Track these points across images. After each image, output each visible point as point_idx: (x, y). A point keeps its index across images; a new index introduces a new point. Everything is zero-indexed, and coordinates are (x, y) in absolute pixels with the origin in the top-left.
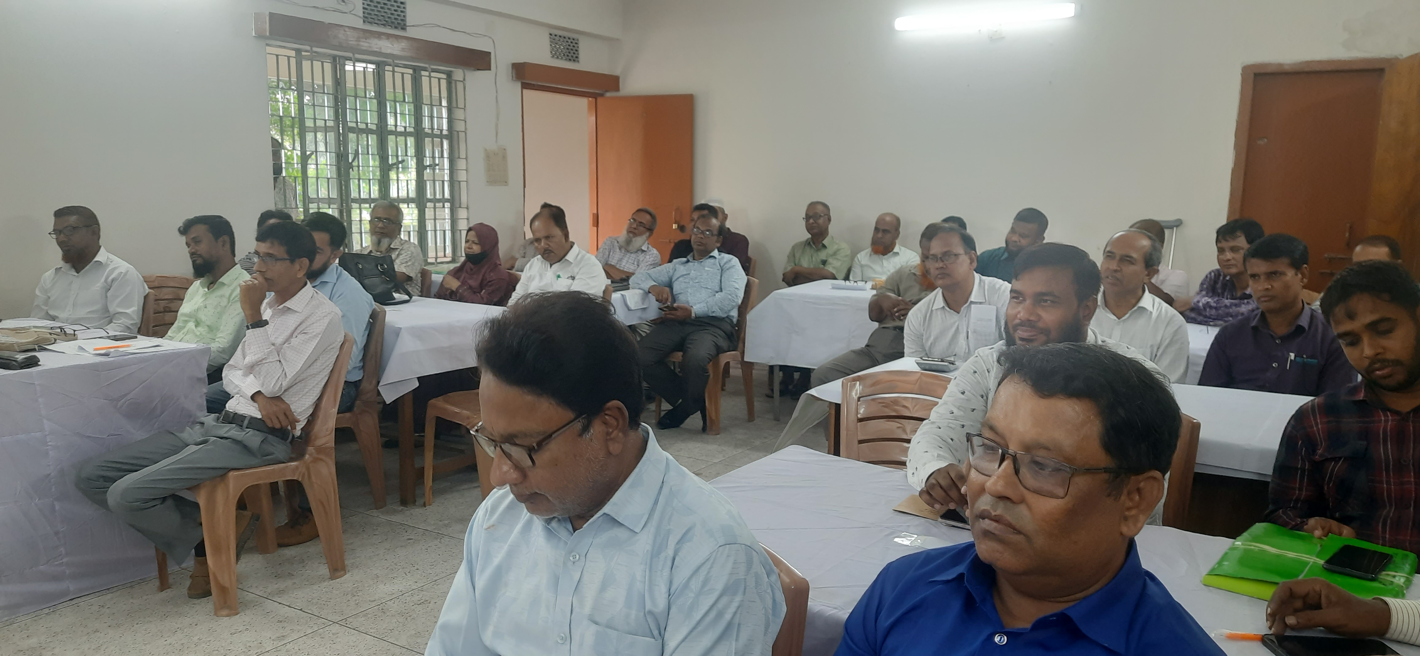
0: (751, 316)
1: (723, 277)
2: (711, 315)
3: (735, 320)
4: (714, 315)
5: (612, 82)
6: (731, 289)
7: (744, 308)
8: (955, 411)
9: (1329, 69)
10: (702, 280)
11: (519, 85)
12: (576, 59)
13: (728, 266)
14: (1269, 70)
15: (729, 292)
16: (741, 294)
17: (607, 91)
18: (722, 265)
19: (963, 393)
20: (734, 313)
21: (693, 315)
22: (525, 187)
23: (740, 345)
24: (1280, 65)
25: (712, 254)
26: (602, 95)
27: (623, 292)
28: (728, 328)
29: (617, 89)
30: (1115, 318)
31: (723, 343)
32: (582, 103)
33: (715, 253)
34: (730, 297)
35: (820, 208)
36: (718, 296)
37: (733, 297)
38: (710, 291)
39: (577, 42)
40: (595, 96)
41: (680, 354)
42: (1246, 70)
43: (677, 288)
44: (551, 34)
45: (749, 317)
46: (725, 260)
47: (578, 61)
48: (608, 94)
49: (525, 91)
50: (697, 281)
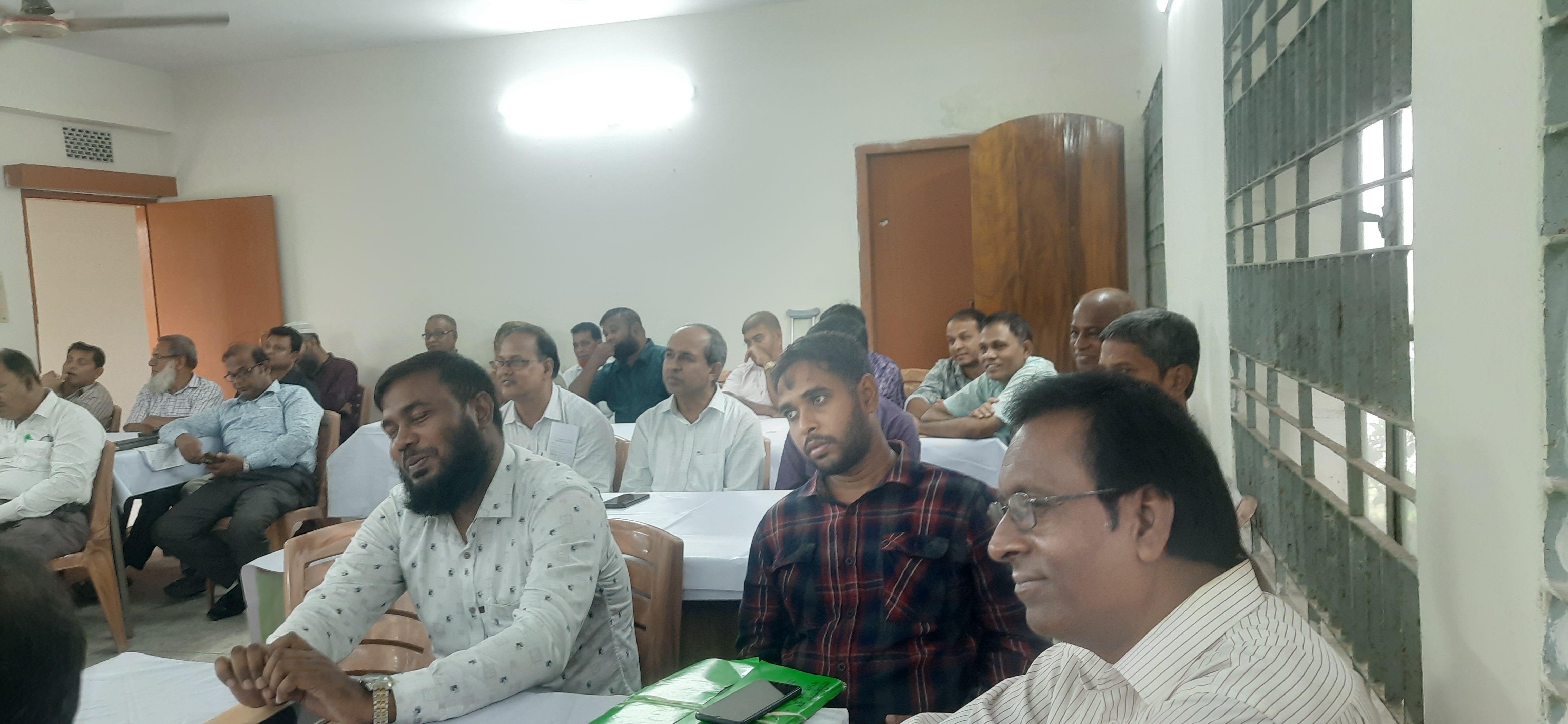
0: (332, 461)
1: (286, 416)
2: (272, 465)
3: (311, 468)
4: (276, 464)
5: (168, 185)
6: (298, 429)
7: (322, 450)
8: (350, 571)
9: (933, 147)
10: (258, 423)
11: (17, 194)
12: (109, 159)
13: (291, 400)
14: (880, 151)
15: (294, 433)
16: (314, 432)
17: (161, 196)
18: (283, 400)
19: (364, 546)
20: (309, 459)
21: (246, 467)
22: (36, 322)
23: (321, 497)
24: (888, 145)
25: (268, 390)
26: (154, 201)
27: (140, 449)
28: (297, 478)
29: (174, 193)
30: (687, 422)
31: (287, 499)
32: (130, 211)
33: (275, 386)
34: (296, 439)
35: (442, 322)
36: (282, 439)
37: (301, 438)
38: (271, 434)
39: (108, 137)
40: (143, 203)
41: (230, 518)
42: (859, 150)
43: (228, 436)
44: (65, 129)
45: (329, 462)
46: (287, 394)
47: (112, 161)
48: (163, 200)
49: (28, 200)
50: (252, 425)
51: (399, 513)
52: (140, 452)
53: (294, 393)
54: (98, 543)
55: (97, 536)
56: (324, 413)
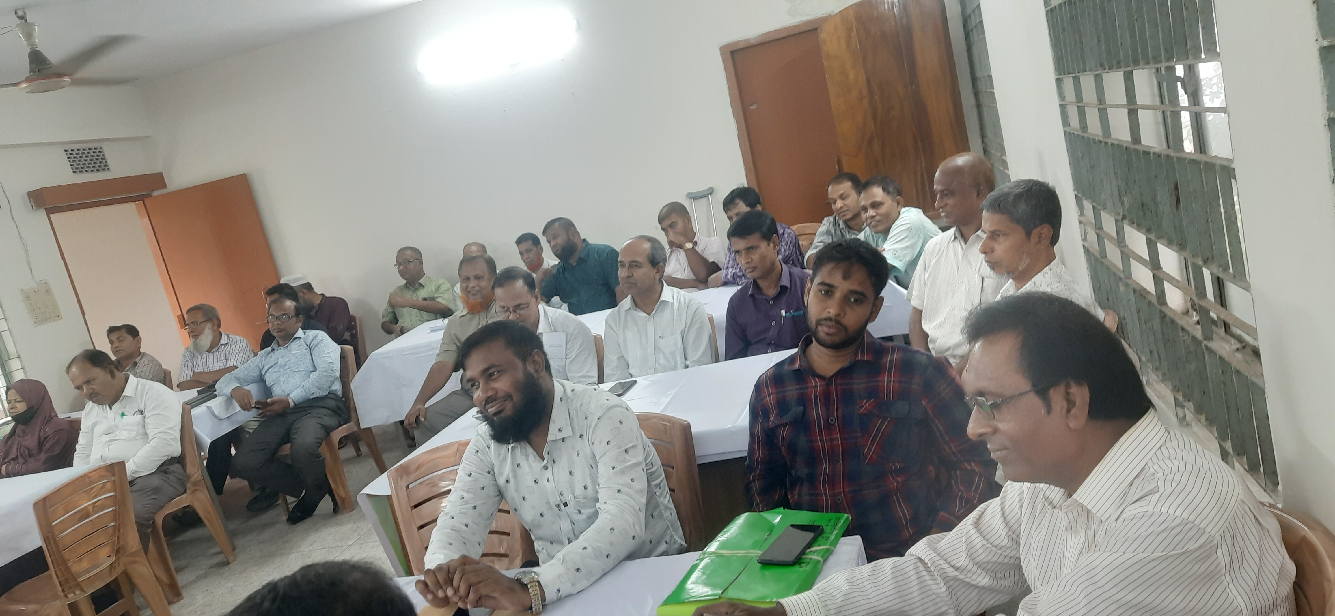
0: (355, 384)
1: (313, 356)
2: (311, 397)
3: (340, 393)
4: (314, 396)
5: (157, 180)
6: (325, 366)
7: (345, 378)
8: (465, 495)
9: (784, 35)
10: (292, 365)
11: (43, 213)
12: (106, 168)
13: (314, 343)
14: (741, 46)
15: (323, 369)
16: (337, 366)
17: (153, 191)
18: (309, 344)
19: (470, 475)
20: (337, 387)
21: (292, 404)
22: (83, 314)
23: (353, 415)
24: (747, 40)
25: (296, 336)
26: (149, 195)
28: (332, 404)
29: (164, 186)
30: (646, 315)
31: (330, 421)
32: (131, 207)
33: (300, 333)
34: (325, 374)
35: (409, 252)
36: (314, 376)
37: (329, 373)
38: (304, 373)
39: (100, 150)
40: (141, 198)
41: (289, 445)
42: (723, 49)
43: (269, 379)
44: (66, 151)
45: (352, 386)
46: (310, 338)
47: (108, 169)
48: (156, 193)
49: (52, 216)
50: (287, 367)
51: (488, 446)
52: (208, 407)
53: (316, 337)
54: (195, 484)
55: (193, 479)
56: (341, 349)
